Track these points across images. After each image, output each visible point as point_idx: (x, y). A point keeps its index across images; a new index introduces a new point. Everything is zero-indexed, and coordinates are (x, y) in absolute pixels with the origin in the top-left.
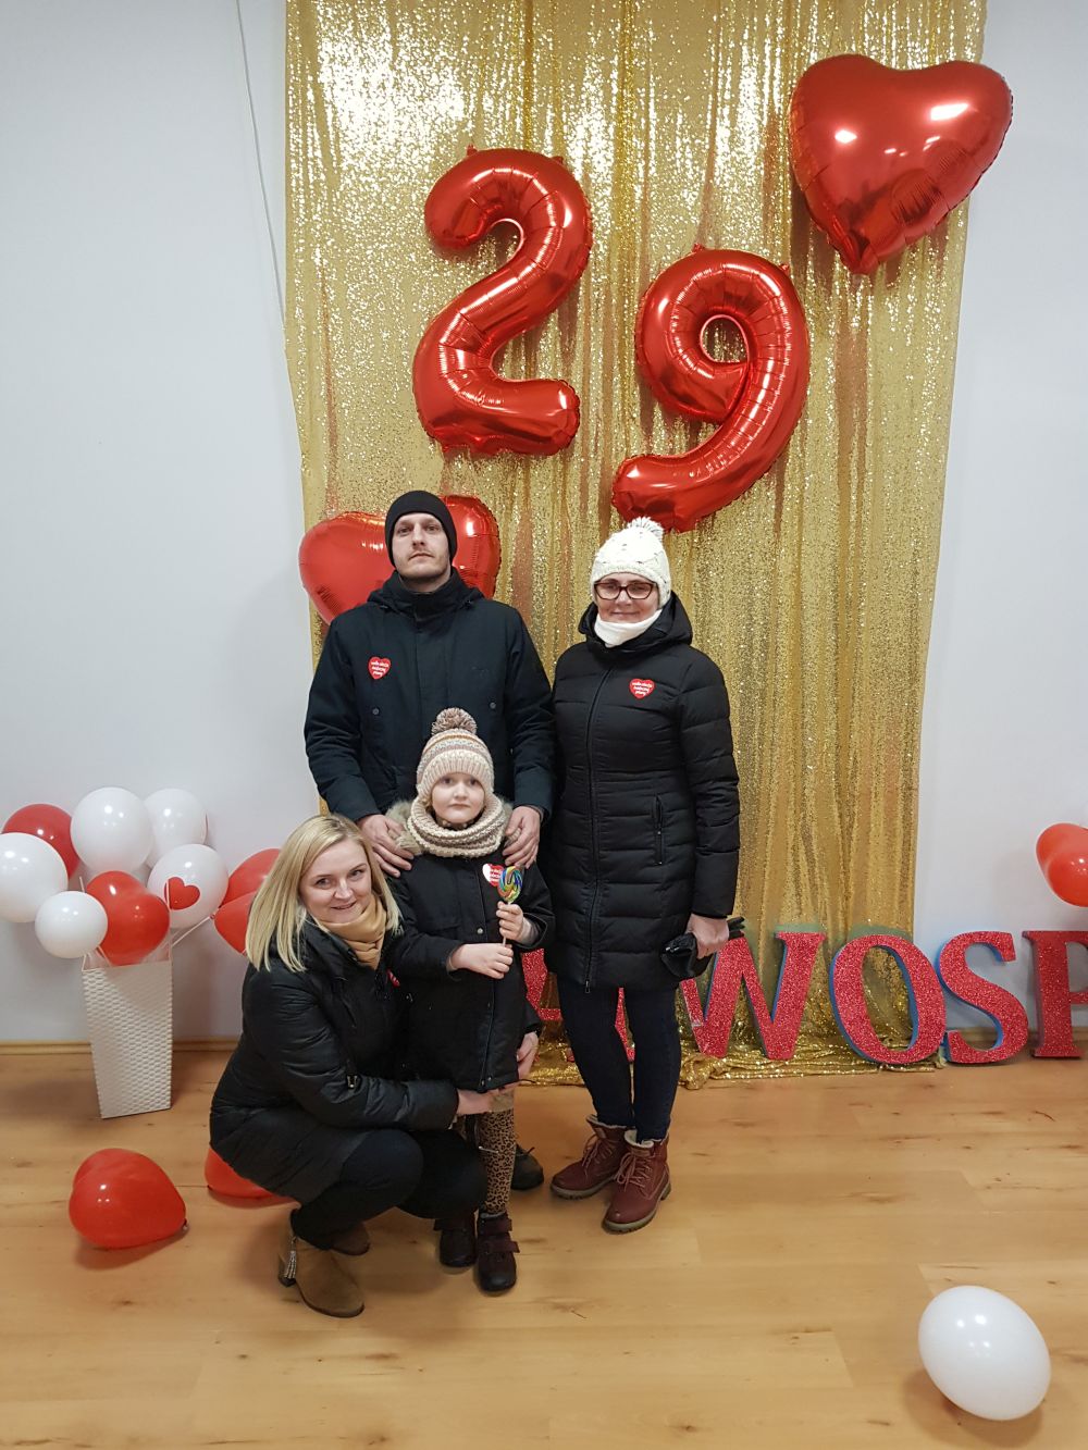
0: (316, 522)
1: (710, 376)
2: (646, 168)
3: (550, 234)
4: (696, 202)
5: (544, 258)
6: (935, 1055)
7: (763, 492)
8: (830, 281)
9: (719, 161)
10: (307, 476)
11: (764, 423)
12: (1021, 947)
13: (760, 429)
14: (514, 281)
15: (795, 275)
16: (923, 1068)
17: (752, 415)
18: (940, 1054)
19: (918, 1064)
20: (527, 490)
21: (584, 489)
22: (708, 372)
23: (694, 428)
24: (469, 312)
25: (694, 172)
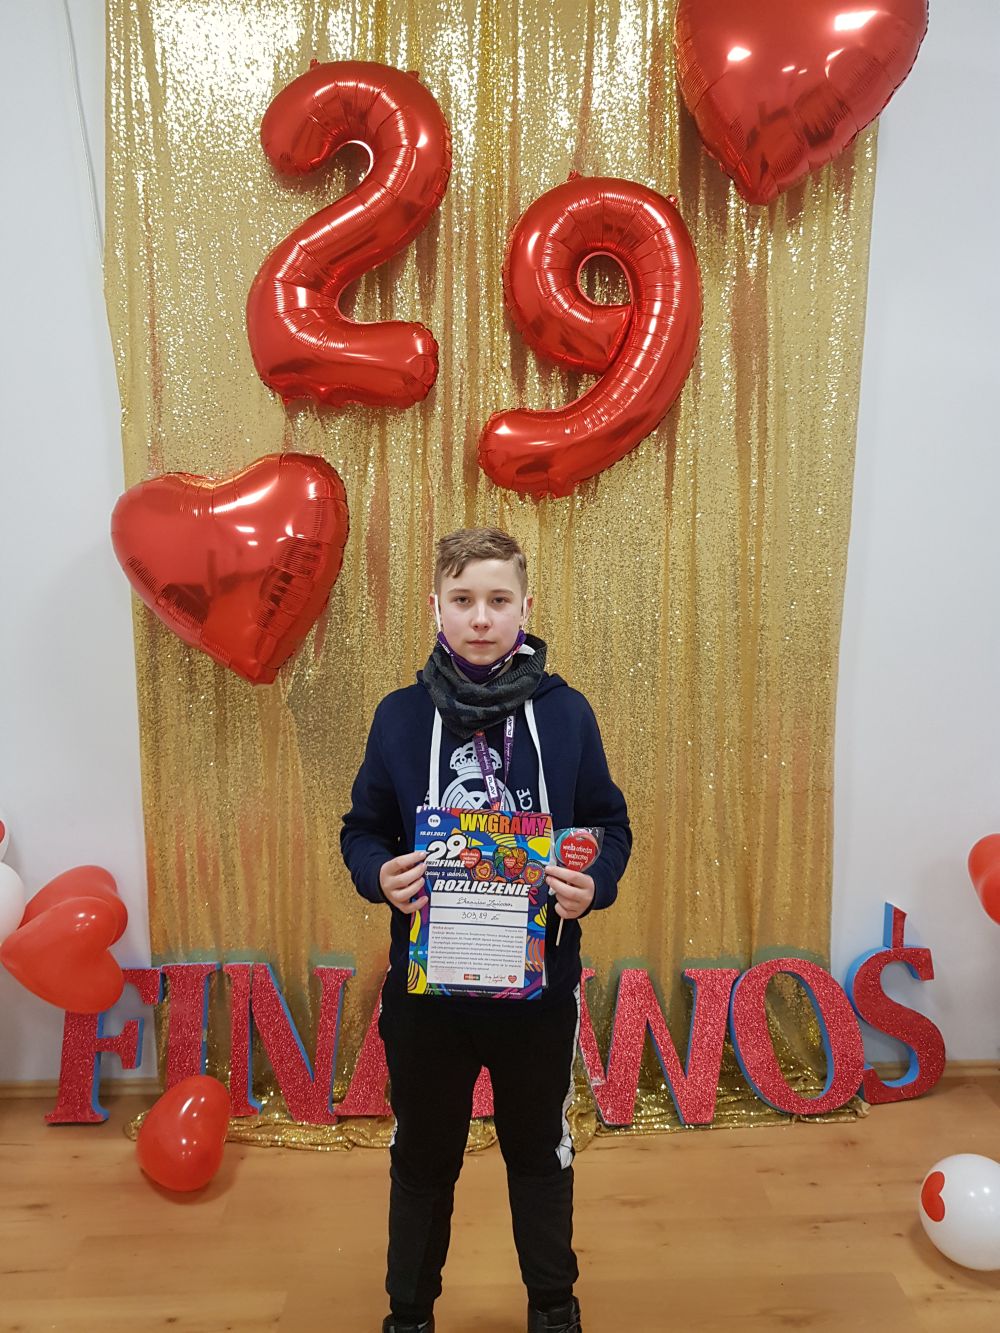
0: (136, 483)
1: (587, 320)
2: (515, 86)
4: (571, 125)
5: (395, 182)
7: (650, 452)
8: (724, 216)
9: (597, 81)
10: (128, 433)
11: (651, 372)
14: (360, 209)
15: (685, 209)
16: (843, 1119)
17: (637, 364)
21: (447, 447)
22: (586, 315)
23: (572, 378)
24: (311, 244)
25: (569, 92)
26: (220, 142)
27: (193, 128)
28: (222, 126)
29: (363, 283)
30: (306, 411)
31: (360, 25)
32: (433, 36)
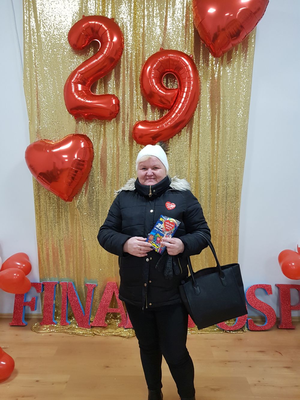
1: (165, 93)
2: (144, 22)
3: (108, 44)
4: (161, 33)
5: (106, 52)
6: (244, 327)
8: (208, 61)
9: (169, 19)
10: (31, 128)
11: (183, 110)
12: (274, 289)
13: (182, 112)
14: (96, 60)
15: (195, 59)
16: (239, 332)
17: (180, 107)
18: (246, 327)
19: (238, 331)
20: (105, 132)
21: (123, 132)
22: (164, 91)
23: (162, 110)
24: (82, 71)
25: (160, 23)
26: (56, 40)
27: (48, 36)
28: (57, 36)
29: (99, 82)
30: (82, 121)
31: (98, 4)
32: (119, 7)
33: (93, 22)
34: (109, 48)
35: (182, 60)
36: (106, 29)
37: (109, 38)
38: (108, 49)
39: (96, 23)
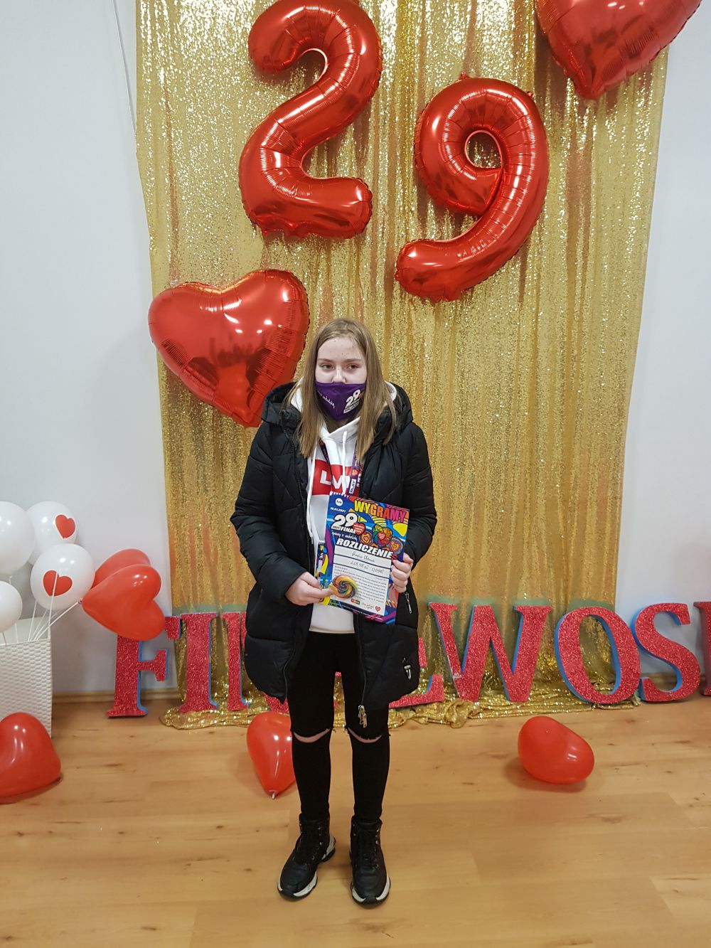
0: (162, 290)
1: (474, 178)
2: (424, 11)
3: (349, 59)
4: (462, 40)
8: (563, 107)
9: (480, 9)
10: (154, 254)
11: (515, 214)
13: (511, 220)
14: (321, 97)
15: (537, 99)
17: (506, 209)
18: (636, 695)
19: (621, 703)
20: (329, 267)
22: (472, 174)
24: (285, 122)
25: (461, 17)
27: (198, 37)
29: (317, 150)
30: (278, 240)
33: (316, 8)
34: (349, 68)
35: (514, 103)
36: (344, 25)
37: (350, 46)
38: (348, 71)
39: (323, 10)
